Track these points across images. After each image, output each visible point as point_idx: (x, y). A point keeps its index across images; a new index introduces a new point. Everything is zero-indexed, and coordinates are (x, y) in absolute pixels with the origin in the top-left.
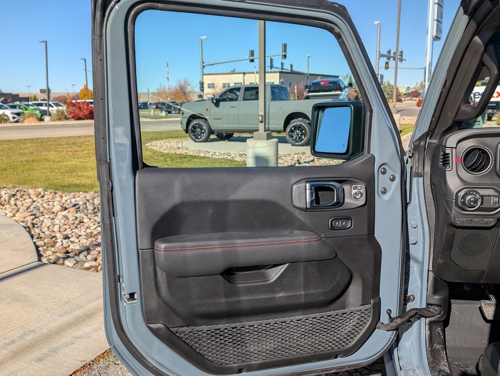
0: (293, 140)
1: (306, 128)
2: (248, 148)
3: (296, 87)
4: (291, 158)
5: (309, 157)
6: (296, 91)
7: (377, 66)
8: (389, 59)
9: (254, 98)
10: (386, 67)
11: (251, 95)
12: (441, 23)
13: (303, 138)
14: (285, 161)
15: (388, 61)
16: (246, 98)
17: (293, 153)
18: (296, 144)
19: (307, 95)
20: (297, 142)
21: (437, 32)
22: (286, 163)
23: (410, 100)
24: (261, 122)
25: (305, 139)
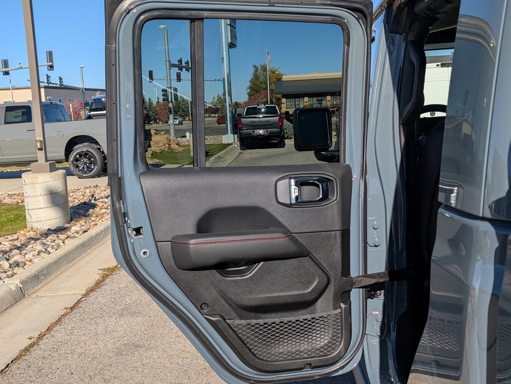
0: (79, 171)
1: (95, 154)
2: (25, 185)
3: (71, 105)
4: (81, 193)
5: (105, 190)
6: (71, 110)
7: (169, 77)
8: (181, 69)
9: (20, 120)
10: (178, 79)
11: (15, 117)
12: (235, 28)
13: (93, 167)
14: (75, 198)
15: (180, 71)
16: (9, 120)
17: (83, 188)
18: (84, 175)
19: (89, 114)
20: (86, 173)
21: (232, 38)
22: (77, 201)
23: (209, 116)
24: (40, 149)
25: (96, 169)
